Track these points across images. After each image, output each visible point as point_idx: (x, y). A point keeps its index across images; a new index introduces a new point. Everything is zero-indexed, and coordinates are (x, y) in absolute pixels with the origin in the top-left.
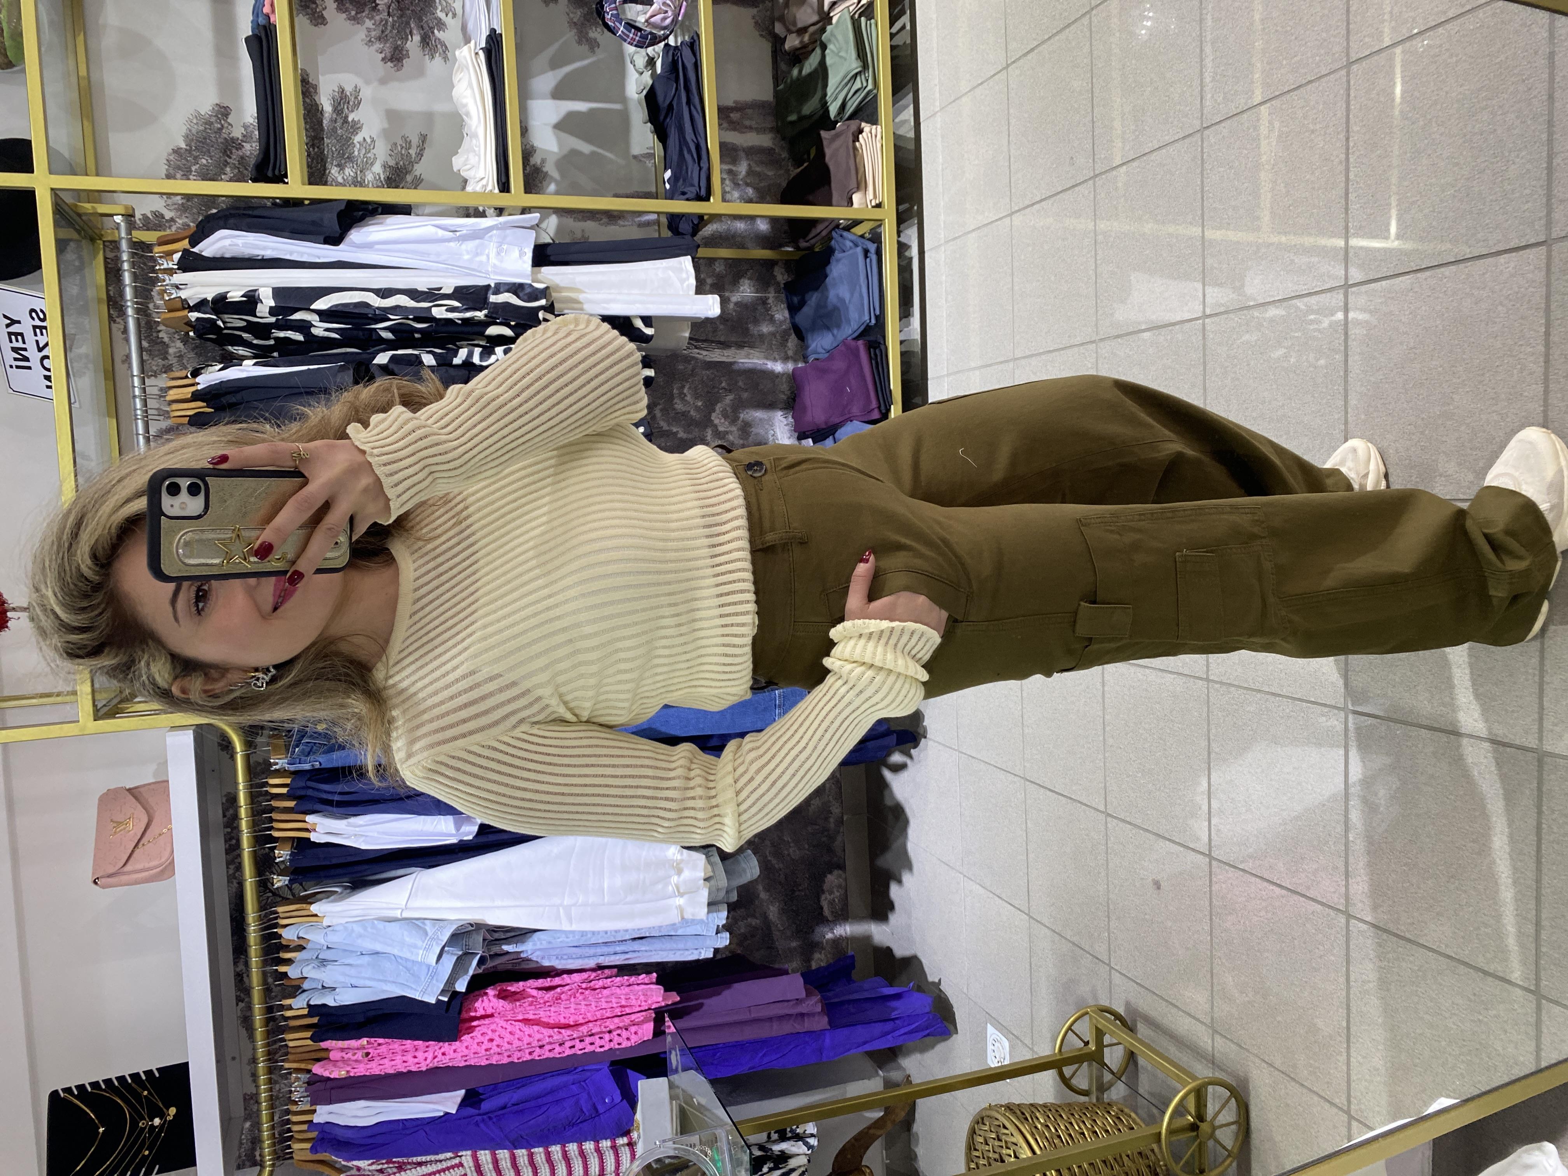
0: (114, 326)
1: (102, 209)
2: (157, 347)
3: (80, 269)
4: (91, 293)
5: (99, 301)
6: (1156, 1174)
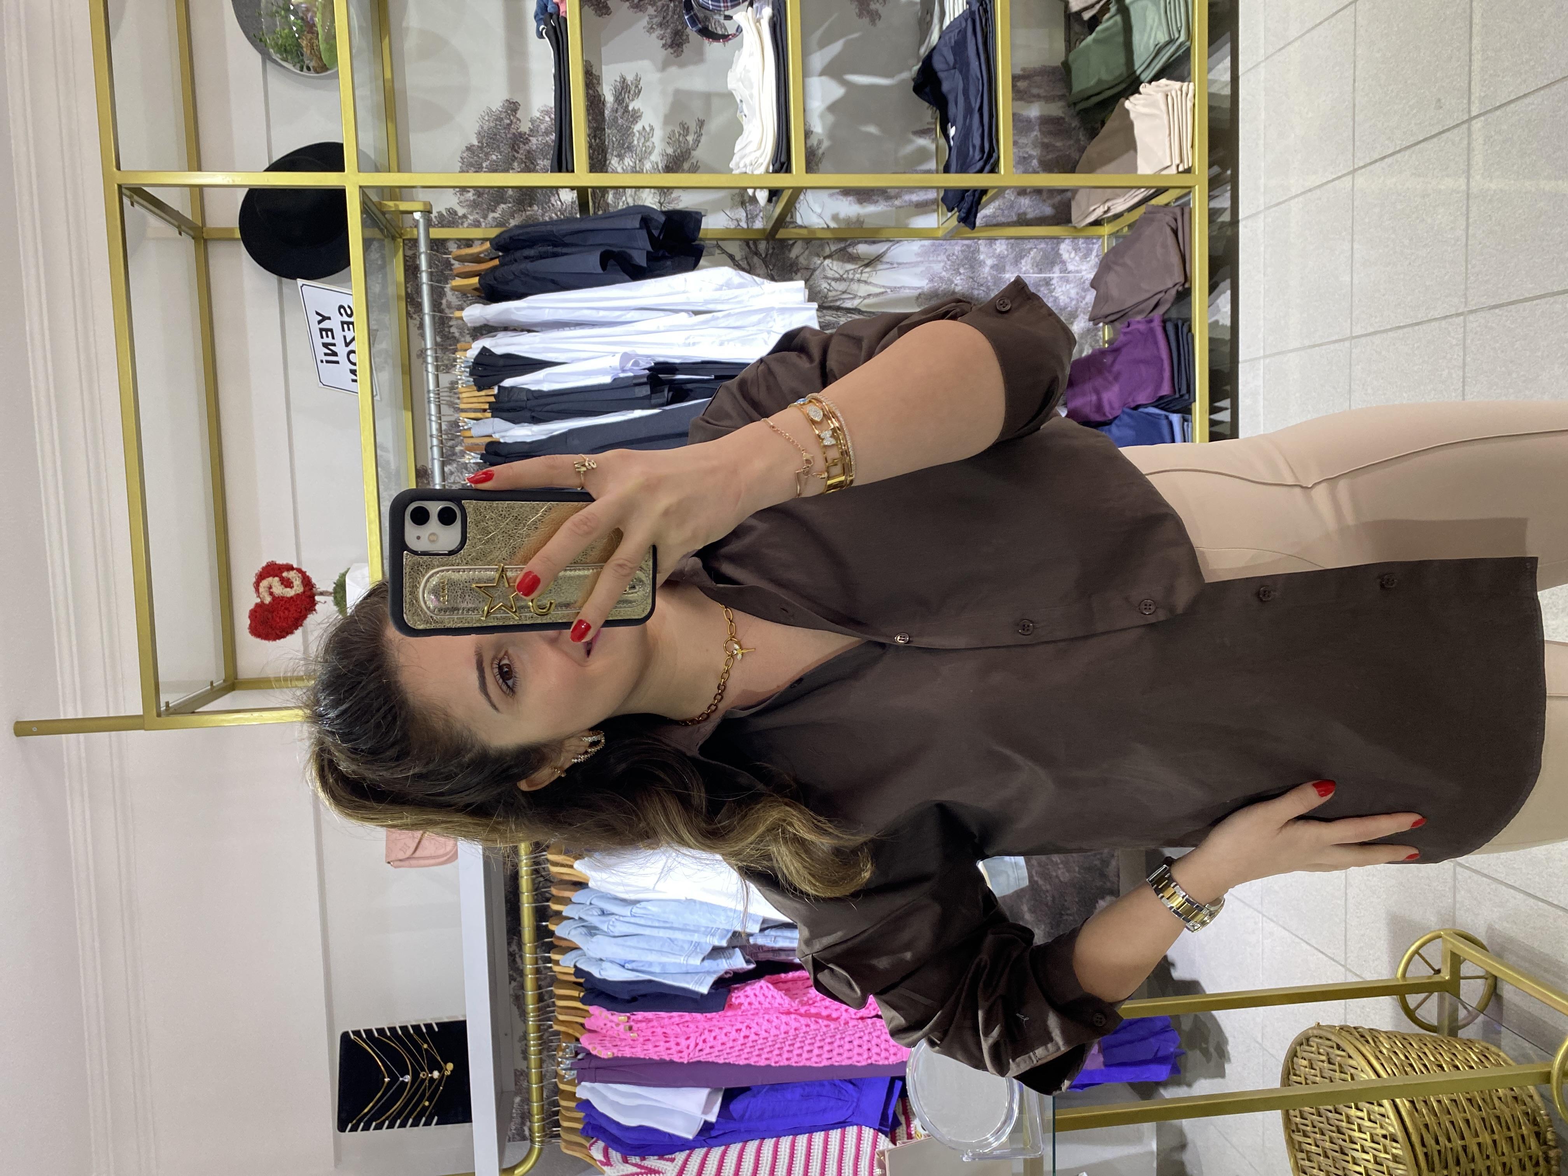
0: (411, 322)
1: (404, 206)
2: (449, 342)
3: (383, 267)
4: (391, 290)
5: (399, 297)
6: (1535, 1123)
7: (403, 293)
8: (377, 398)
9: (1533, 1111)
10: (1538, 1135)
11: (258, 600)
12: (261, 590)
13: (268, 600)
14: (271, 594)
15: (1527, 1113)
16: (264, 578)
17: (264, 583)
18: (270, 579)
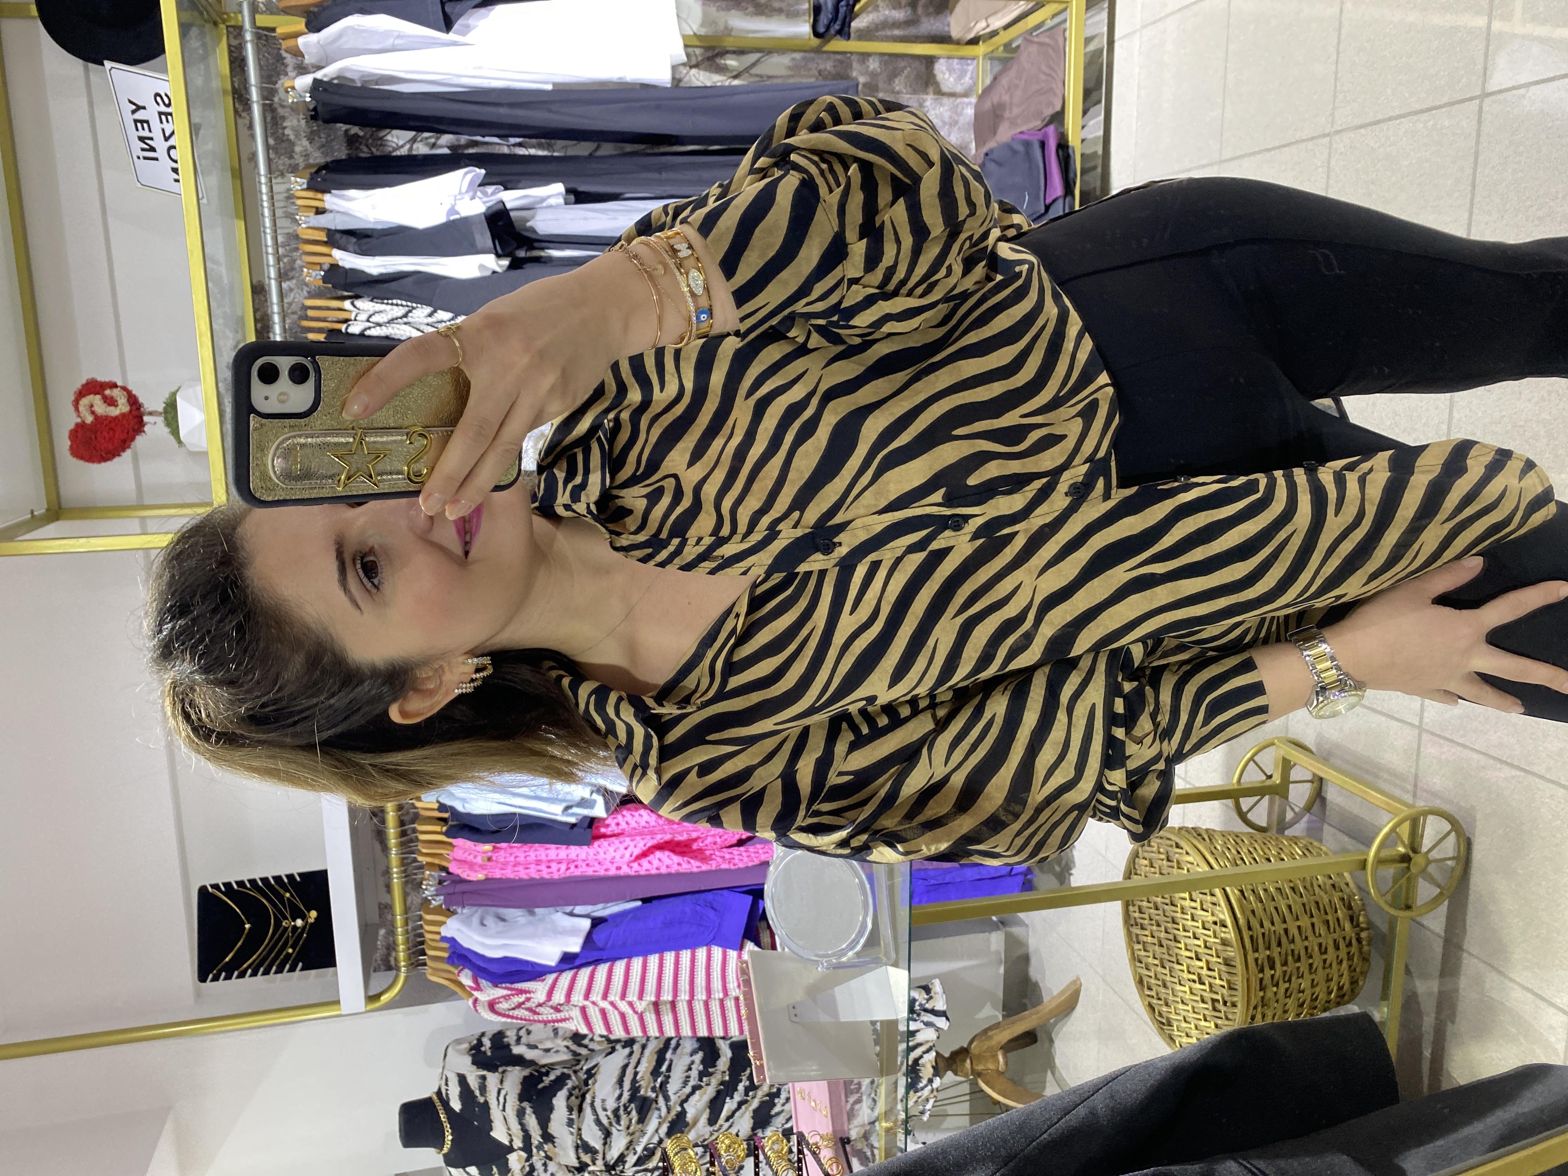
0: (240, 121)
2: (284, 145)
3: (205, 57)
4: (216, 84)
5: (225, 92)
6: (1350, 908)
7: (229, 87)
8: (204, 201)
9: (1349, 897)
10: (1352, 919)
11: (79, 420)
12: (81, 408)
13: (89, 419)
14: (93, 413)
15: (1343, 899)
16: (84, 396)
17: (85, 402)
18: (91, 397)
